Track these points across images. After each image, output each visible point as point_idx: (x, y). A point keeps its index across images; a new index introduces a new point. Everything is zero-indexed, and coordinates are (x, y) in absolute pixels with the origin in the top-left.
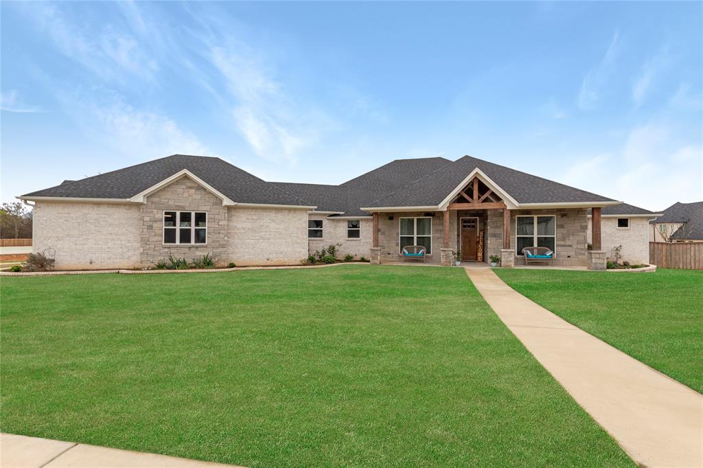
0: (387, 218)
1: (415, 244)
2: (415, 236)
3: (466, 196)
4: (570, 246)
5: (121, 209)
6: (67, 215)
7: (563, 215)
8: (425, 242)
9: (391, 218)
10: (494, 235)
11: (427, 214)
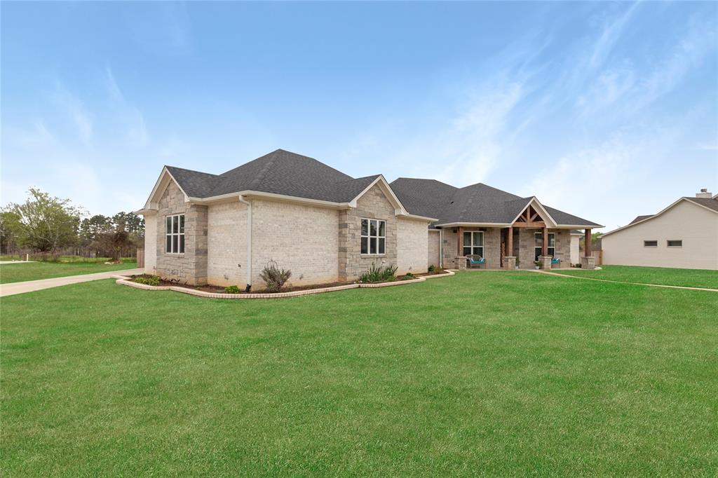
0: (452, 231)
1: (472, 254)
2: (472, 247)
3: (523, 217)
4: (562, 254)
5: (323, 214)
6: (281, 219)
7: (559, 233)
8: (479, 252)
9: (455, 232)
10: (523, 247)
11: (481, 229)
